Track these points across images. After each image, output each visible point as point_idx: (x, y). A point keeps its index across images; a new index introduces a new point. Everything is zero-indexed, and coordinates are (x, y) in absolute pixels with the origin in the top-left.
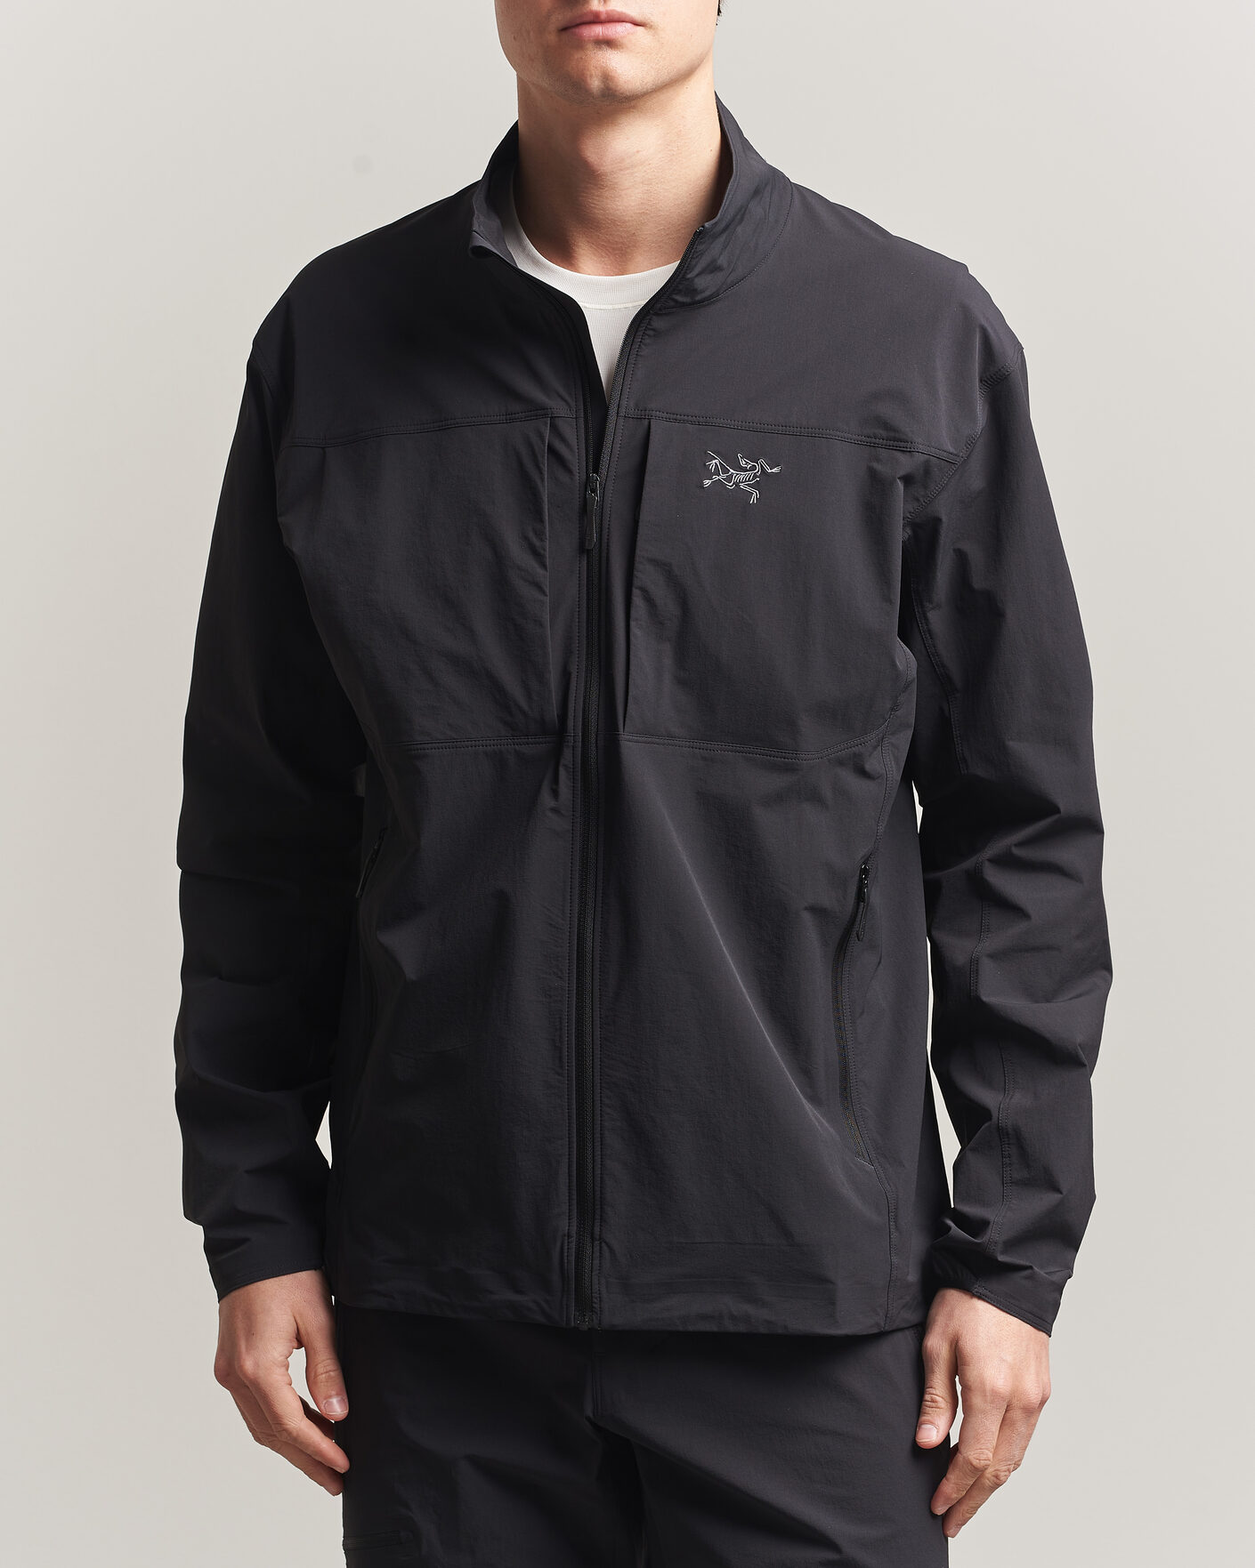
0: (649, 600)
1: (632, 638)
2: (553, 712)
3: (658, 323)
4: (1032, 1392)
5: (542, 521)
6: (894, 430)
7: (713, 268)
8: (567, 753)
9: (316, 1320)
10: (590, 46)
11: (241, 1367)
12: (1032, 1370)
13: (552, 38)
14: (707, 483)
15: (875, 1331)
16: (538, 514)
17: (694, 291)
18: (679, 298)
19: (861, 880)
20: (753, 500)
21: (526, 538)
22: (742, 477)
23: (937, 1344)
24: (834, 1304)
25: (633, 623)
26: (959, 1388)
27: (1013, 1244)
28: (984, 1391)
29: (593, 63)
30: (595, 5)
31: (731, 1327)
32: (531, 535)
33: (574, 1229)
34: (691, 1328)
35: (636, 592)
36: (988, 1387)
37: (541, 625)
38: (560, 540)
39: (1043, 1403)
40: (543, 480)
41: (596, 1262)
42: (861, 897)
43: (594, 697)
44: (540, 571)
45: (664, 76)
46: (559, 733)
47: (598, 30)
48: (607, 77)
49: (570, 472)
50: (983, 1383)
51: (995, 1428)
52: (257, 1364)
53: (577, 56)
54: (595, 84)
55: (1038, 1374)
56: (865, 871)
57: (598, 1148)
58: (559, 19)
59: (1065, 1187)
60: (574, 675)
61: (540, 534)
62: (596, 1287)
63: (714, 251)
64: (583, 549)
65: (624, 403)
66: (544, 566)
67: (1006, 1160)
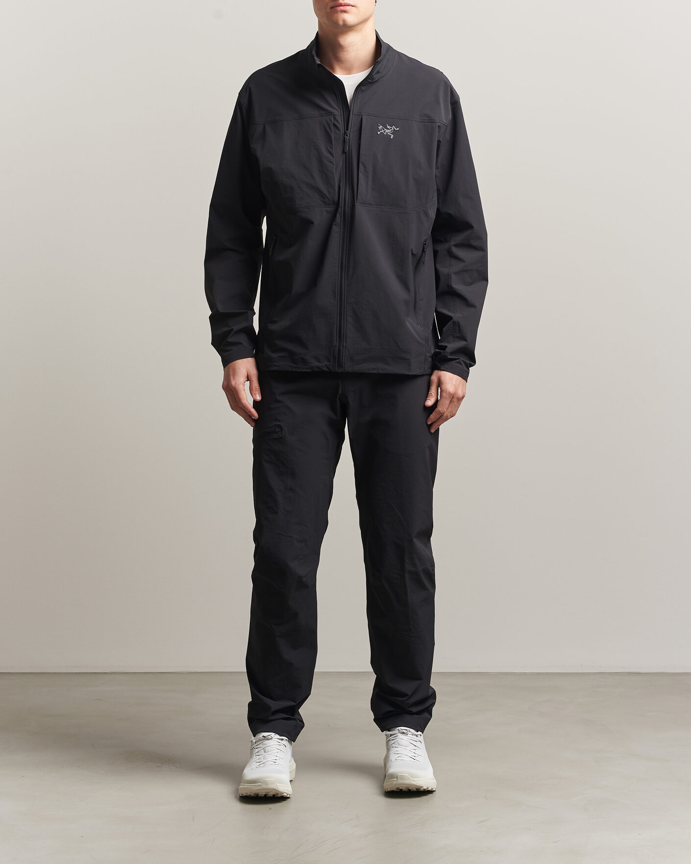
0: (364, 166)
1: (359, 177)
2: (336, 198)
3: (363, 88)
4: (460, 394)
5: (332, 144)
6: (430, 117)
7: (378, 72)
8: (340, 209)
9: (254, 372)
10: (339, 12)
11: (231, 384)
12: (461, 387)
13: (329, 10)
14: (379, 133)
15: (421, 374)
16: (331, 142)
17: (373, 79)
18: (369, 81)
19: (424, 247)
20: (392, 137)
21: (327, 149)
22: (388, 131)
23: (434, 378)
24: (410, 366)
25: (359, 173)
26: (439, 391)
27: (452, 353)
28: (446, 392)
29: (340, 17)
30: (341, 1)
31: (381, 372)
32: (329, 148)
33: (337, 344)
34: (370, 372)
35: (360, 164)
36: (448, 391)
37: (333, 173)
38: (338, 149)
39: (463, 397)
40: (332, 132)
41: (344, 353)
42: (423, 251)
43: (347, 194)
44: (332, 158)
45: (360, 20)
46: (337, 204)
47: (342, 8)
48: (344, 21)
49: (339, 130)
50: (446, 390)
51: (448, 403)
52: (236, 383)
53: (336, 15)
54: (341, 23)
55: (462, 389)
56: (425, 244)
57: (345, 320)
58: (331, 4)
59: (468, 340)
60: (341, 187)
61: (332, 148)
62: (343, 361)
63: (379, 67)
64: (344, 152)
65: (354, 111)
66: (333, 157)
67: (455, 331)
